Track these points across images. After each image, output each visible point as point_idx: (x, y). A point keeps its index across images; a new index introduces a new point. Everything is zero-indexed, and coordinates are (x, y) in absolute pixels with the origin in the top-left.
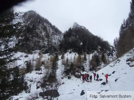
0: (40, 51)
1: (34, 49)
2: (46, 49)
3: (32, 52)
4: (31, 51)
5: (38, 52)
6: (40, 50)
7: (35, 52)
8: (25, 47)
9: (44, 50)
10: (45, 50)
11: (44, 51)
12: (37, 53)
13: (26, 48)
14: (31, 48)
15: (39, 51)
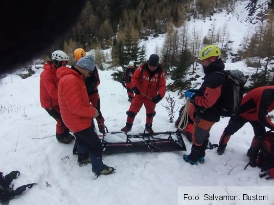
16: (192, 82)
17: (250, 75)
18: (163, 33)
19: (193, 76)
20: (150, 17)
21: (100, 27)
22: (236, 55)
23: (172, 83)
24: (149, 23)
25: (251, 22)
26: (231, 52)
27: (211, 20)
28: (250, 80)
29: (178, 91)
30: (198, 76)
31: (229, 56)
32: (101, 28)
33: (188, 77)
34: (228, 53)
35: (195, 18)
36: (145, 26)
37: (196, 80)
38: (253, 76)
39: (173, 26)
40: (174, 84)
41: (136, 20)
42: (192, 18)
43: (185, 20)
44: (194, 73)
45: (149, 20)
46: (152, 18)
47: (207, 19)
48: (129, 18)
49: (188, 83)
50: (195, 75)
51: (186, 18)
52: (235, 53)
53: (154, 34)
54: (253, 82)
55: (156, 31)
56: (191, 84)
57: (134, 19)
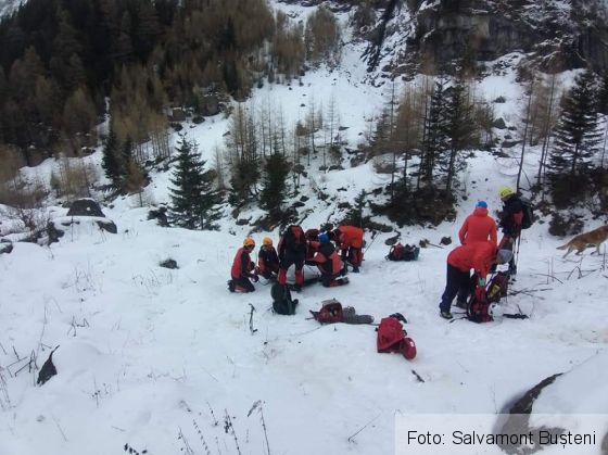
0: (529, 58)
1: (491, 48)
2: (565, 40)
3: (484, 68)
4: (479, 64)
5: (516, 61)
6: (527, 50)
7: (499, 66)
8: (449, 46)
9: (548, 49)
10: (555, 48)
11: (551, 56)
12: (509, 70)
13: (453, 53)
14: (475, 45)
15: (521, 56)
16: (297, 209)
17: (384, 187)
18: (213, 115)
19: (298, 199)
20: (179, 81)
21: (64, 104)
22: (356, 152)
23: (264, 217)
24: (179, 93)
25: (373, 84)
26: (348, 147)
27: (301, 84)
28: (385, 194)
29: (278, 228)
30: (305, 199)
31: (346, 156)
32: (67, 106)
33: (290, 202)
34: (343, 149)
35: (271, 81)
36: (171, 100)
37: (303, 205)
38: (387, 188)
39: (231, 98)
40: (267, 218)
41: (150, 88)
42: (265, 81)
43: (252, 87)
44: (296, 193)
45: (178, 87)
46: (185, 84)
47: (295, 82)
48: (134, 85)
49: (292, 212)
50: (299, 196)
51: (255, 81)
52: (355, 148)
53: (193, 116)
54: (389, 197)
55: (197, 111)
56: (296, 213)
57: (145, 86)
